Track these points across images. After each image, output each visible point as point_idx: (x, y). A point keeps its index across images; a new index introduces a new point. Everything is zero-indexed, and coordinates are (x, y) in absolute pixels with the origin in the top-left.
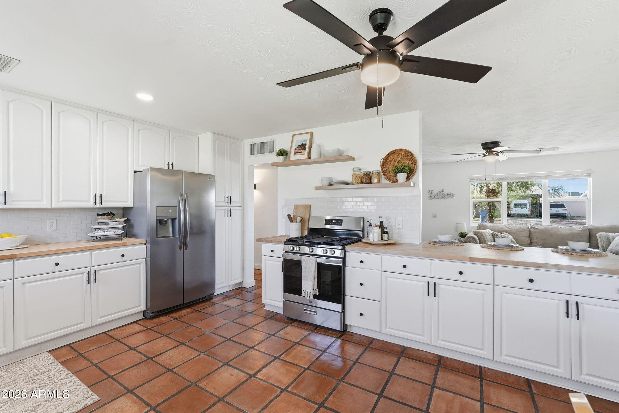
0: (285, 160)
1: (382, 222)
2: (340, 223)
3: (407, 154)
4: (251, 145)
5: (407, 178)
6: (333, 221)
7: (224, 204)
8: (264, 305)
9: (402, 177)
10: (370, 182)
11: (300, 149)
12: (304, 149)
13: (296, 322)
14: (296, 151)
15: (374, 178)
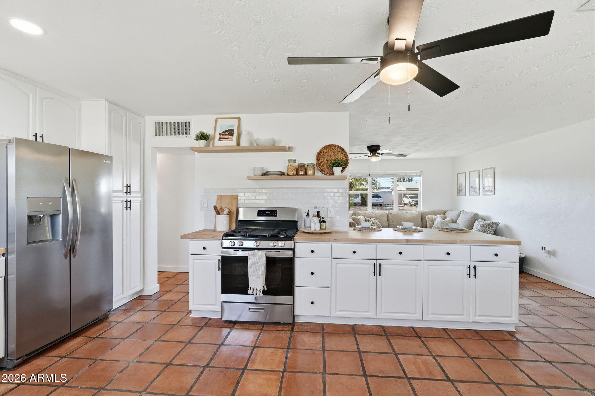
0: (208, 145)
1: (318, 212)
2: (275, 214)
3: (339, 150)
4: (157, 123)
5: (342, 171)
6: (267, 213)
7: (121, 194)
8: (190, 312)
9: (337, 170)
10: (306, 174)
11: (226, 135)
12: (232, 134)
13: (237, 324)
14: (221, 136)
15: (310, 170)
